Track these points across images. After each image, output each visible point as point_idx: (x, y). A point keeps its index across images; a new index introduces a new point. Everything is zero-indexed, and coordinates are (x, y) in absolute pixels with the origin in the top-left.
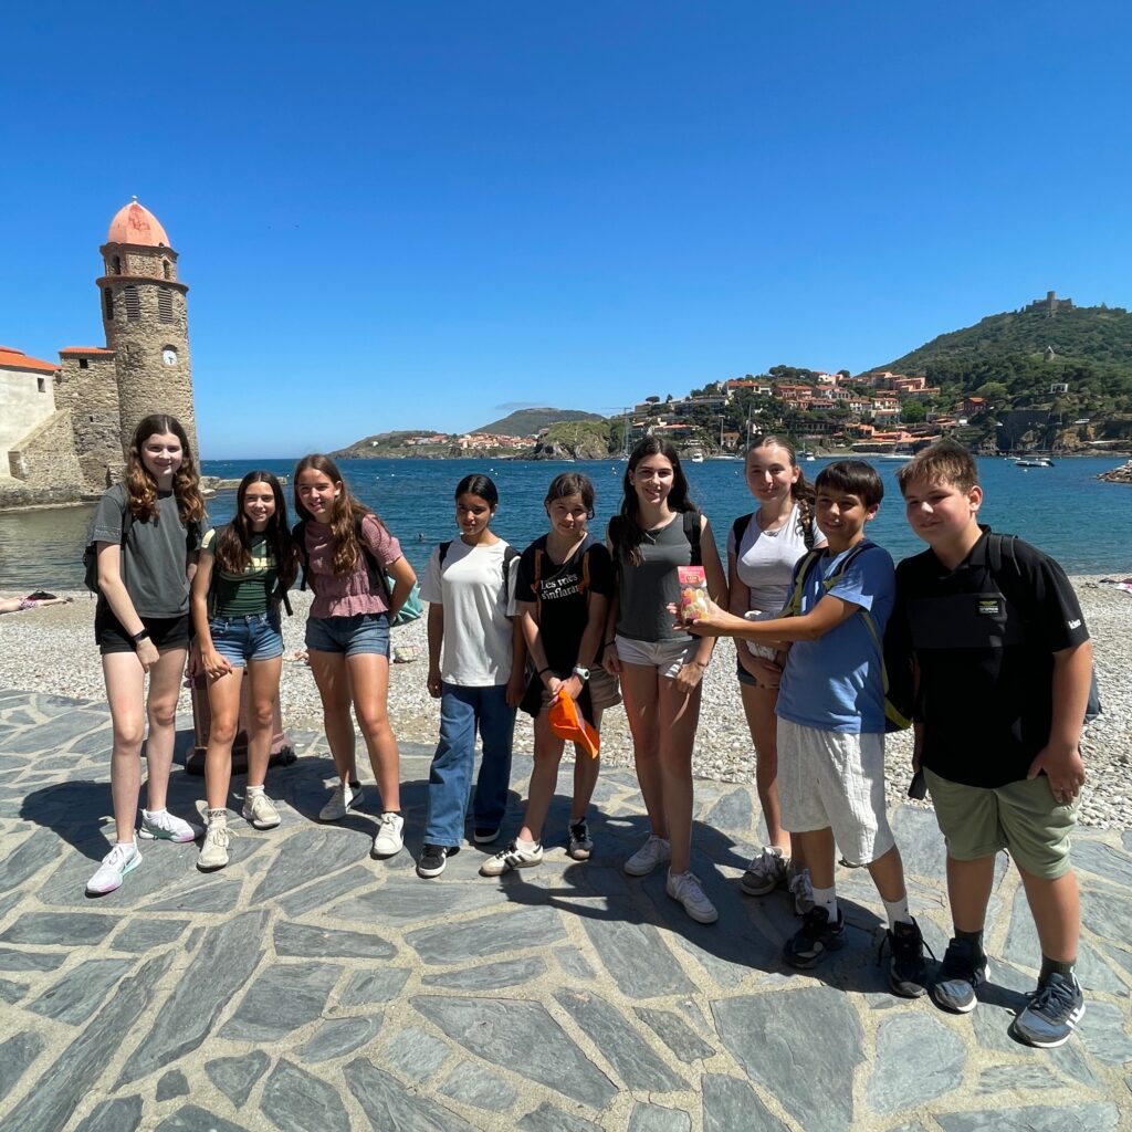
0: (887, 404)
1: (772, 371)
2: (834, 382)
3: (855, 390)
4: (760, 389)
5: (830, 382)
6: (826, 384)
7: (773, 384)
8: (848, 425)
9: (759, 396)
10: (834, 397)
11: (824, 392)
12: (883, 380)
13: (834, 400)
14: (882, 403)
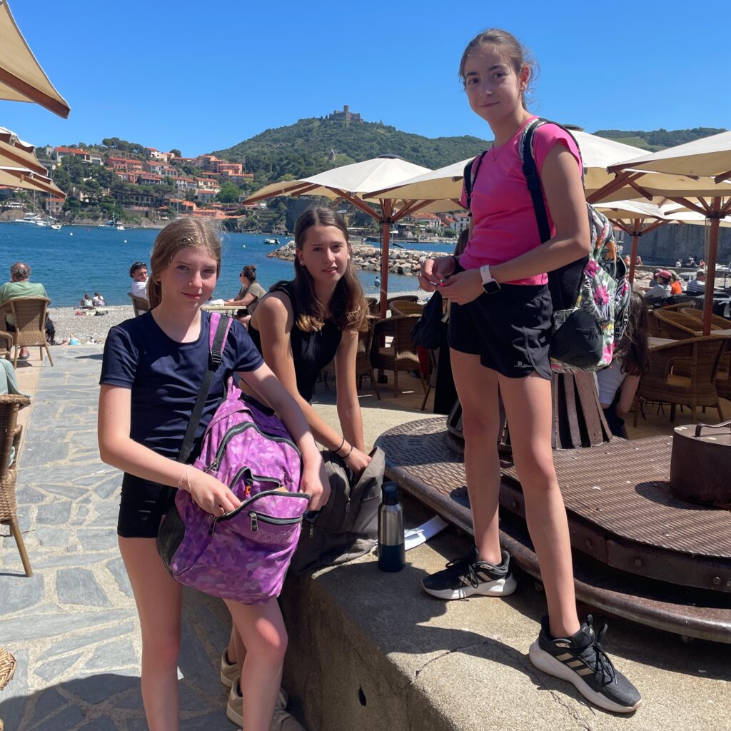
0: (209, 184)
1: (105, 142)
2: (166, 160)
3: (184, 168)
4: (91, 158)
5: (162, 160)
6: (157, 161)
7: (106, 155)
8: (172, 200)
9: (89, 165)
10: (163, 173)
11: (154, 167)
12: (209, 163)
13: (163, 176)
14: (205, 183)
